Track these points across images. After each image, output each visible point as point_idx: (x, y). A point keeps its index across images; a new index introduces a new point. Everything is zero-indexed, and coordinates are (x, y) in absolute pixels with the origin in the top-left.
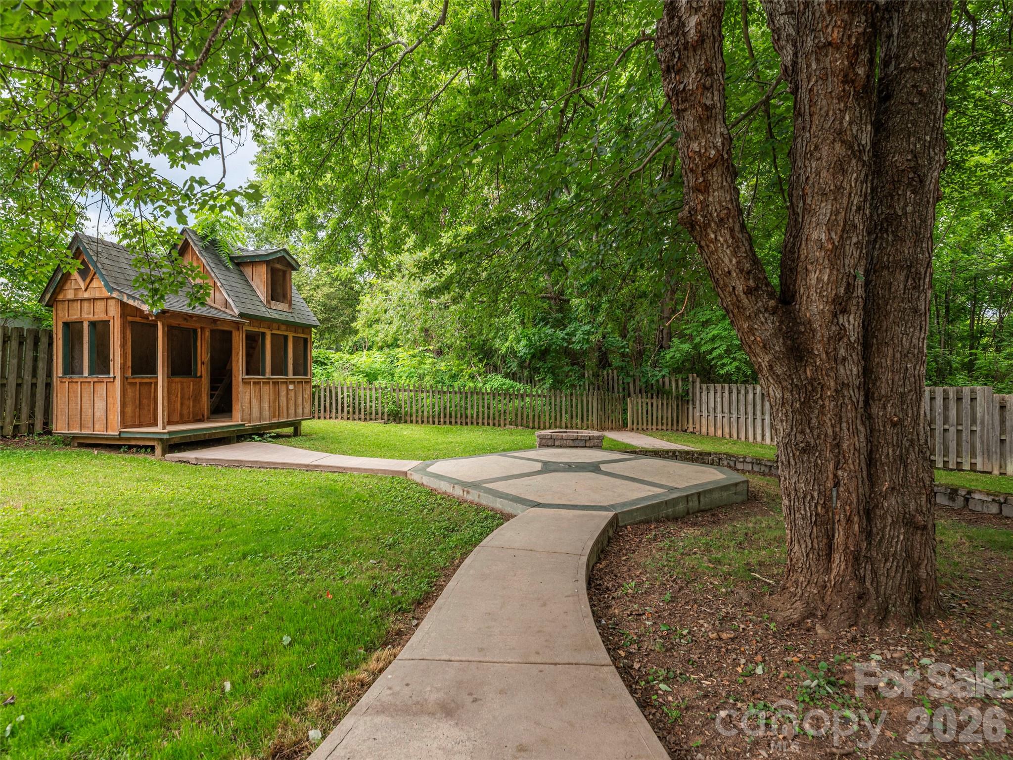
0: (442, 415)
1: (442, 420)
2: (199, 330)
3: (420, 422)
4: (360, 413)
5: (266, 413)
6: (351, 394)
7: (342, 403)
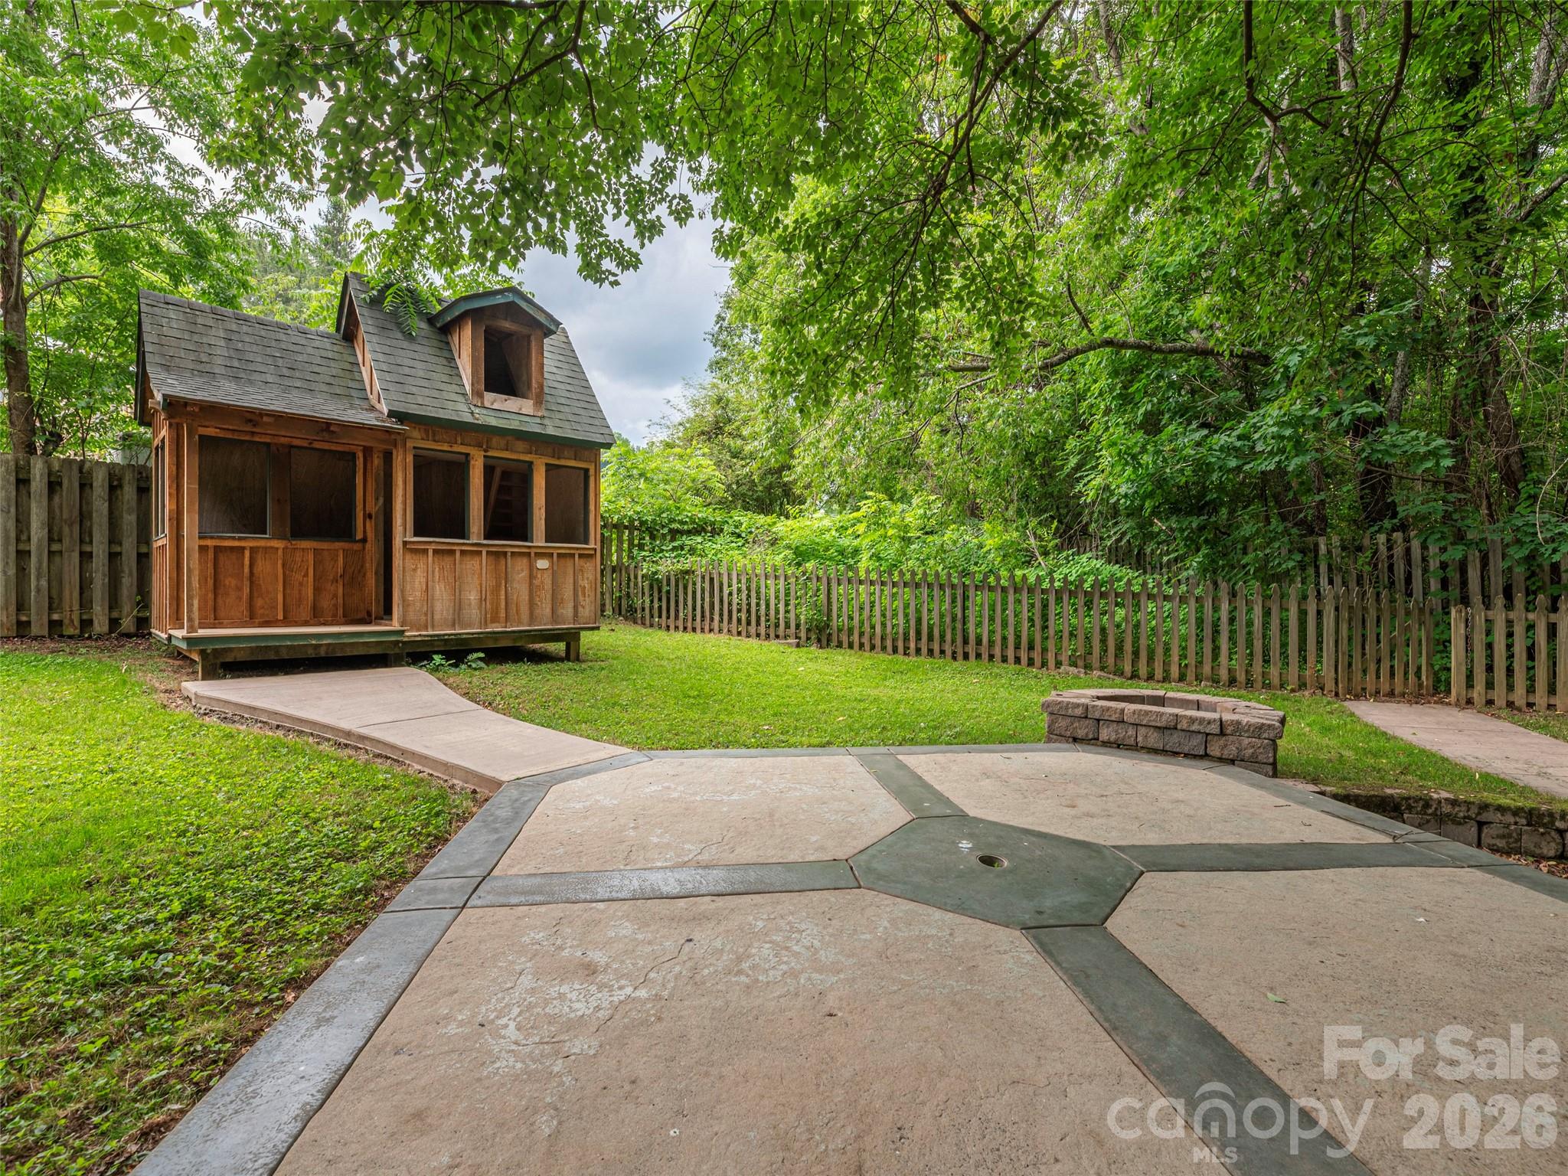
0: (912, 634)
1: (912, 645)
2: (360, 455)
3: (867, 647)
4: (758, 624)
5: (473, 612)
6: (744, 588)
7: (730, 604)
